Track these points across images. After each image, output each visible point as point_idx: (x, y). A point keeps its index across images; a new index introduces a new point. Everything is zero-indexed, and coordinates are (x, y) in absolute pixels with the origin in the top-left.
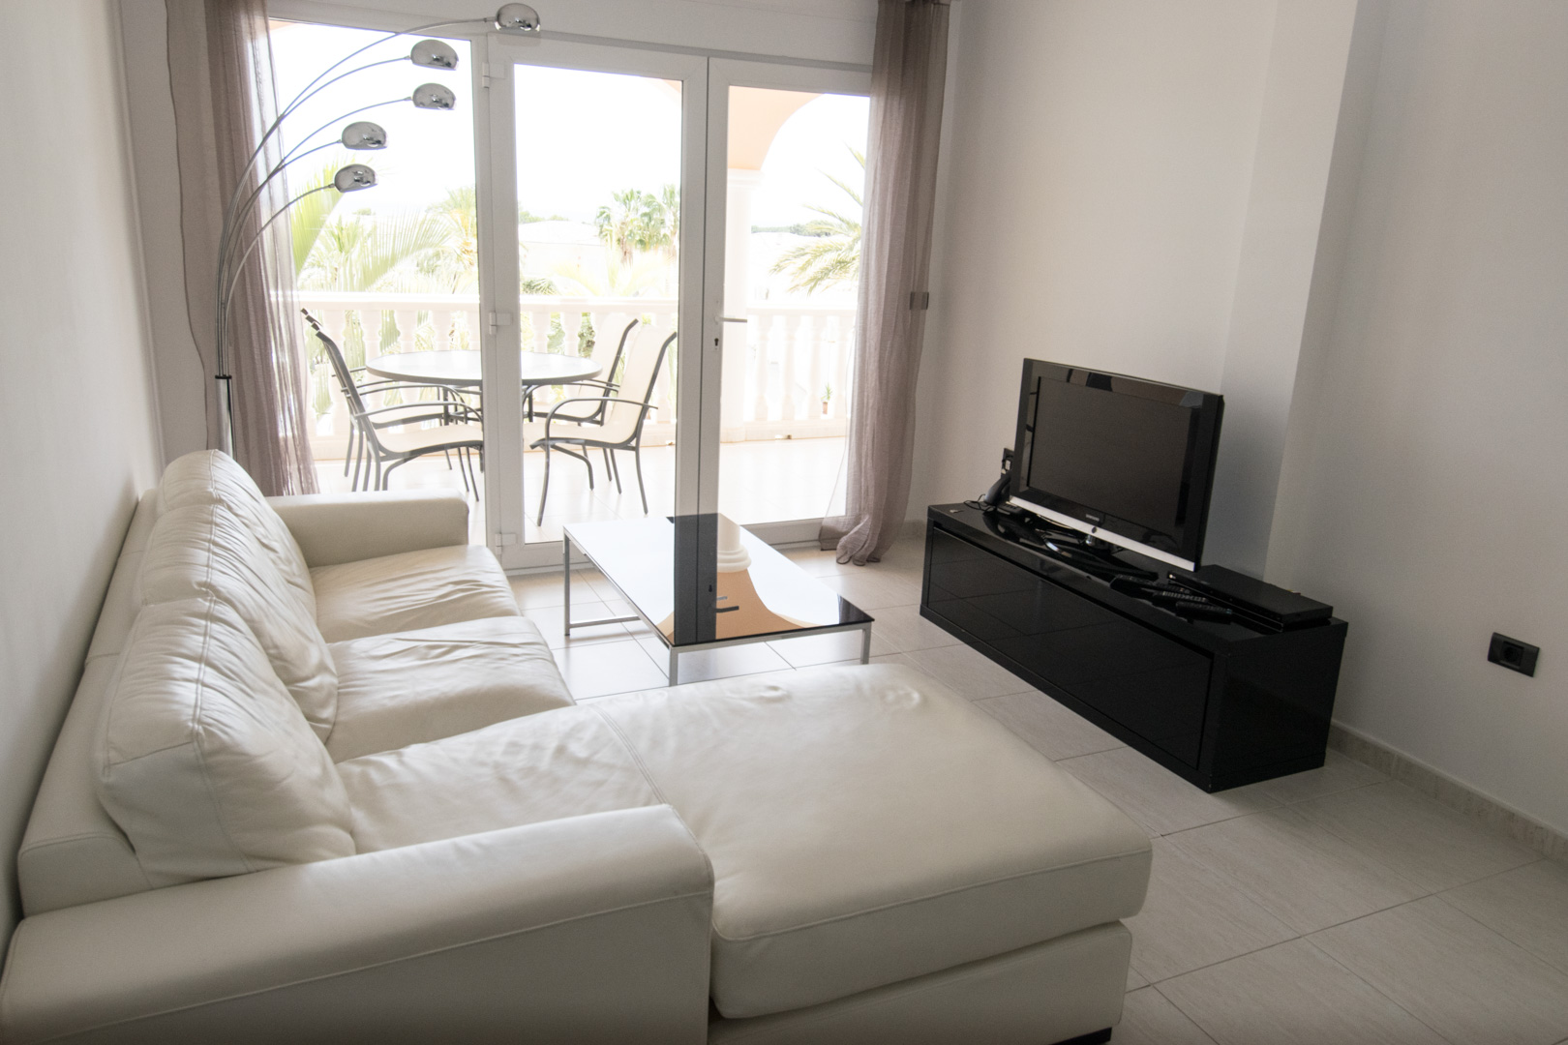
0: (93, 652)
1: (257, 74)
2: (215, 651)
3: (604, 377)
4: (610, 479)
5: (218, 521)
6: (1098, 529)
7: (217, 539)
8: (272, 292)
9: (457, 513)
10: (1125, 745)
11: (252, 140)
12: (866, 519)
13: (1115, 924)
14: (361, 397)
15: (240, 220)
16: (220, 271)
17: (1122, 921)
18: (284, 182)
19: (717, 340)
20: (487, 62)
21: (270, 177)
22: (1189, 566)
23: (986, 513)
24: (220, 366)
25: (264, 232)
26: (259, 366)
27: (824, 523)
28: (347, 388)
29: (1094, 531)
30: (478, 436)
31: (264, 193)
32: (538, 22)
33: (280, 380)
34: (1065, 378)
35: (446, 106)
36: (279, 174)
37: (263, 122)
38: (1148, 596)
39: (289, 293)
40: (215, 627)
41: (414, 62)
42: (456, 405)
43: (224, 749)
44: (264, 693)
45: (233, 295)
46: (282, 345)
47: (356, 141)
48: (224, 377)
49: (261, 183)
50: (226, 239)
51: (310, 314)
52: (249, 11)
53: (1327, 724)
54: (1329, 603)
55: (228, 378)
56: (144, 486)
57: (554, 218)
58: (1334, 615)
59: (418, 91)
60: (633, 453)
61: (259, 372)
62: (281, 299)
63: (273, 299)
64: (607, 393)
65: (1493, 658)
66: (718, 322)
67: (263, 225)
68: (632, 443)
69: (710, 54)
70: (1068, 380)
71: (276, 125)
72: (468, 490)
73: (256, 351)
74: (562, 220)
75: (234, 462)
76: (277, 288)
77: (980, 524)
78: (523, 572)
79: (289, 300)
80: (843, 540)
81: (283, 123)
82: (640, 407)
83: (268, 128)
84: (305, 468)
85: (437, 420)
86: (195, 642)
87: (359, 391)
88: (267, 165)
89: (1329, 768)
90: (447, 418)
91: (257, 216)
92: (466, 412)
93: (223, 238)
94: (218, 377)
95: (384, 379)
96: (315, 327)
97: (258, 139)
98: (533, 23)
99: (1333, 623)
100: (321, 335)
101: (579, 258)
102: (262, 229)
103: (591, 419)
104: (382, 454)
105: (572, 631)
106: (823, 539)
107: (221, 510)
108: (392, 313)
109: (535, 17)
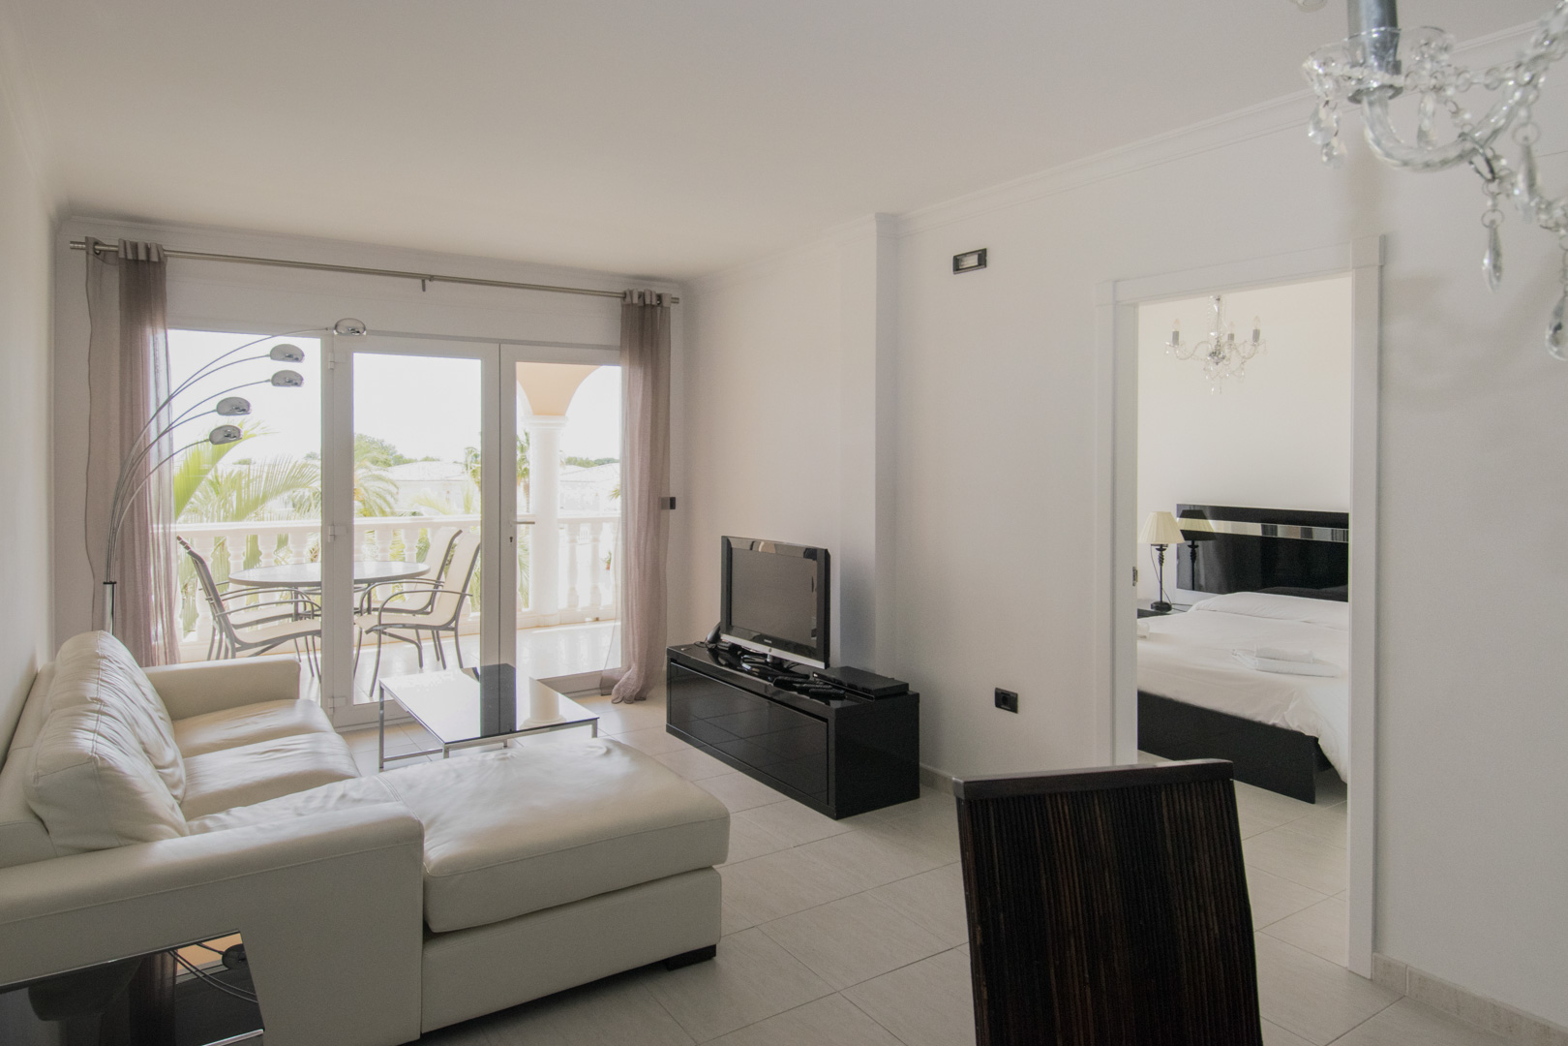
0: (13, 747)
1: (155, 367)
2: (103, 728)
3: (433, 575)
4: (438, 659)
5: (104, 668)
6: (773, 649)
7: (104, 678)
8: (155, 526)
9: (292, 670)
10: (788, 798)
11: (148, 411)
12: (634, 667)
13: (709, 868)
14: (223, 602)
15: (134, 467)
16: (114, 506)
17: (714, 866)
18: (171, 440)
19: (511, 538)
20: (333, 351)
21: (159, 437)
22: (820, 665)
23: (710, 650)
24: (108, 575)
25: (151, 476)
26: (139, 575)
27: (603, 674)
28: (212, 596)
29: (770, 651)
30: (318, 627)
31: (154, 449)
32: (364, 329)
33: (155, 584)
34: (748, 548)
35: (296, 384)
36: (167, 435)
37: (157, 399)
38: (795, 689)
39: (168, 526)
40: (104, 718)
41: (272, 359)
42: (305, 602)
43: (111, 768)
44: (134, 755)
45: (123, 525)
46: (159, 557)
47: (227, 410)
48: (111, 583)
49: (152, 441)
50: (120, 484)
51: (184, 540)
52: (153, 324)
53: (918, 765)
54: (907, 681)
55: (113, 583)
56: (42, 663)
57: (426, 459)
58: (910, 688)
59: (275, 376)
60: (453, 633)
61: (139, 579)
62: (161, 531)
63: (155, 531)
64: (436, 587)
65: (998, 705)
66: (513, 524)
67: (151, 470)
68: (452, 626)
69: (500, 342)
70: (751, 549)
71: (168, 401)
72: (313, 675)
73: (138, 563)
74: (434, 460)
75: (113, 637)
76: (158, 524)
77: (706, 658)
78: (350, 729)
79: (167, 531)
80: (616, 686)
81: (173, 401)
82: (459, 596)
83: (162, 402)
84: (170, 651)
85: (290, 619)
86: (91, 724)
87: (222, 598)
88: (158, 428)
89: (922, 799)
90: (297, 616)
91: (147, 464)
92: (313, 610)
93: (119, 483)
94: (105, 583)
95: (245, 587)
96: (187, 548)
97: (153, 410)
98: (361, 331)
99: (910, 693)
100: (192, 554)
101: (448, 492)
102: (150, 474)
103: (423, 611)
104: (237, 645)
105: (385, 764)
106: (603, 686)
107: (104, 662)
108: (255, 539)
109: (362, 326)
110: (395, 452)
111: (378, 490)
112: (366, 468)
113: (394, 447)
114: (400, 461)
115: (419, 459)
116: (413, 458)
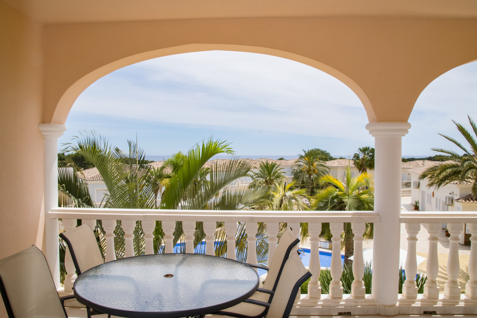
110: (330, 155)
111: (322, 170)
112: (318, 161)
113: (329, 154)
114: (331, 159)
115: (338, 158)
116: (336, 158)
